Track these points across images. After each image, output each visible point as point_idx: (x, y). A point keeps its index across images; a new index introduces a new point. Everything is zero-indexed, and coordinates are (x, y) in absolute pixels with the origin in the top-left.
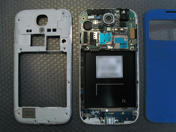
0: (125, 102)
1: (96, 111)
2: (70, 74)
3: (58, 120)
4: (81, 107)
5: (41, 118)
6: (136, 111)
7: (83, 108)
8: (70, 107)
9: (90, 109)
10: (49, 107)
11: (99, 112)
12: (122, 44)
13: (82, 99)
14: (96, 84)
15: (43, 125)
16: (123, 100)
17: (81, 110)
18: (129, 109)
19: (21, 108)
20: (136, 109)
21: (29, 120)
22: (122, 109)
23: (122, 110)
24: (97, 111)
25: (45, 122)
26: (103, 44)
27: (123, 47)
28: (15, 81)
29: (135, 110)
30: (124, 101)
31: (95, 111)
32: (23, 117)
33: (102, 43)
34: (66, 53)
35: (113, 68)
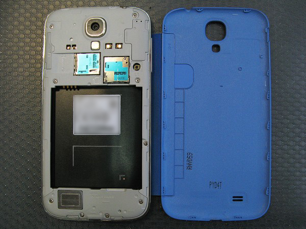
0: (124, 179)
2: (148, 128)
3: (125, 212)
5: (94, 209)
8: (148, 188)
10: (107, 189)
12: (120, 73)
14: (73, 147)
15: (96, 222)
16: (120, 176)
19: (56, 190)
21: (71, 213)
25: (100, 216)
26: (84, 73)
27: (119, 78)
28: (44, 141)
32: (60, 207)
33: (82, 72)
34: (141, 89)
35: (104, 116)
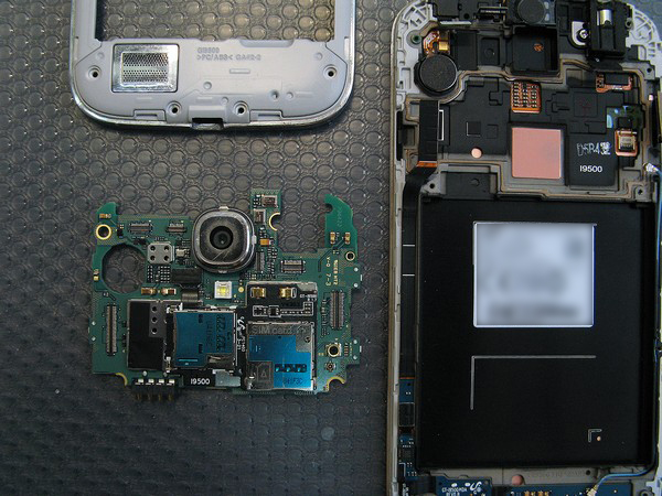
0: (599, 439)
1: (467, 484)
4: (400, 468)
6: (649, 484)
7: (408, 469)
9: (439, 473)
11: (479, 490)
13: (403, 431)
14: (473, 358)
16: (591, 432)
17: (401, 480)
18: (621, 473)
20: (651, 473)
22: (588, 473)
23: (588, 479)
24: (474, 481)
29: (647, 476)
30: (595, 436)
31: (461, 484)
